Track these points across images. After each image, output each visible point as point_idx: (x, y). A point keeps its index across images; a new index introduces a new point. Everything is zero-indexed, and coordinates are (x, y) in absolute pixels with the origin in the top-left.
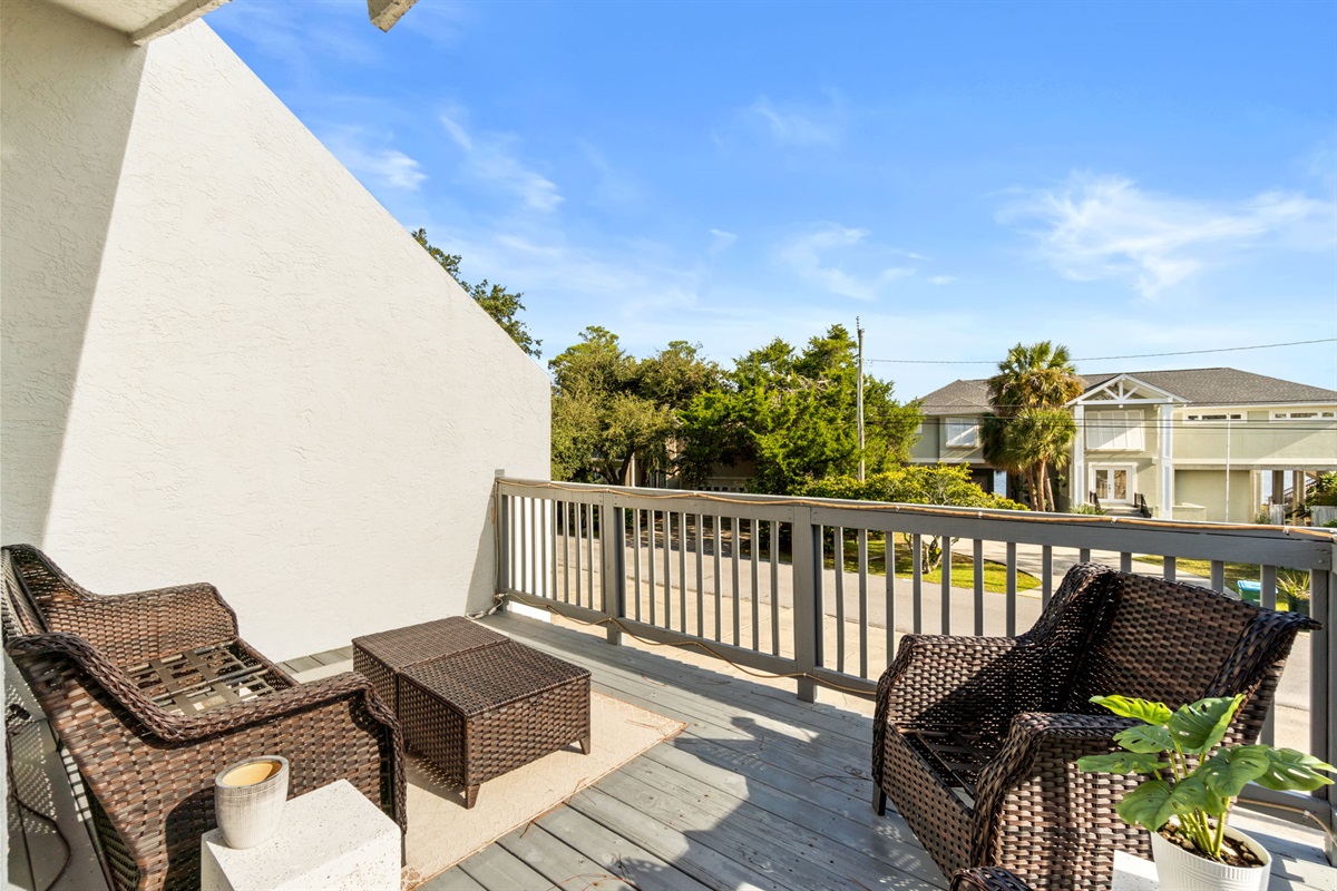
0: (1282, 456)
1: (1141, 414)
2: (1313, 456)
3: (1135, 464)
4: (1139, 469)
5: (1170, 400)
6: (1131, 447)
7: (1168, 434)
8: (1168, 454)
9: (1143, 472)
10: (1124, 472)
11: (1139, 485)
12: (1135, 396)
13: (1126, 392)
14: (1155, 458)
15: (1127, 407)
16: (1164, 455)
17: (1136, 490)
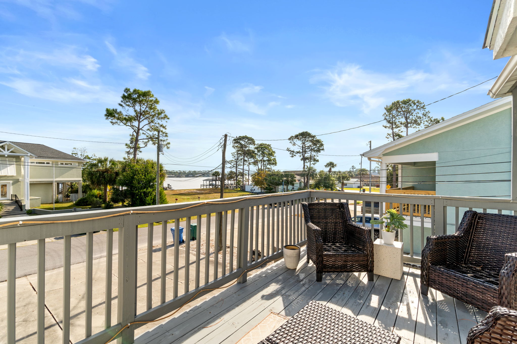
0: (62, 178)
1: (14, 160)
2: (71, 177)
3: (11, 182)
4: (13, 184)
5: (29, 155)
6: (10, 174)
7: (28, 168)
8: (28, 177)
9: (15, 185)
10: (6, 185)
11: (13, 191)
12: (12, 152)
13: (8, 150)
14: (20, 179)
15: (9, 156)
16: (26, 178)
17: (12, 193)
